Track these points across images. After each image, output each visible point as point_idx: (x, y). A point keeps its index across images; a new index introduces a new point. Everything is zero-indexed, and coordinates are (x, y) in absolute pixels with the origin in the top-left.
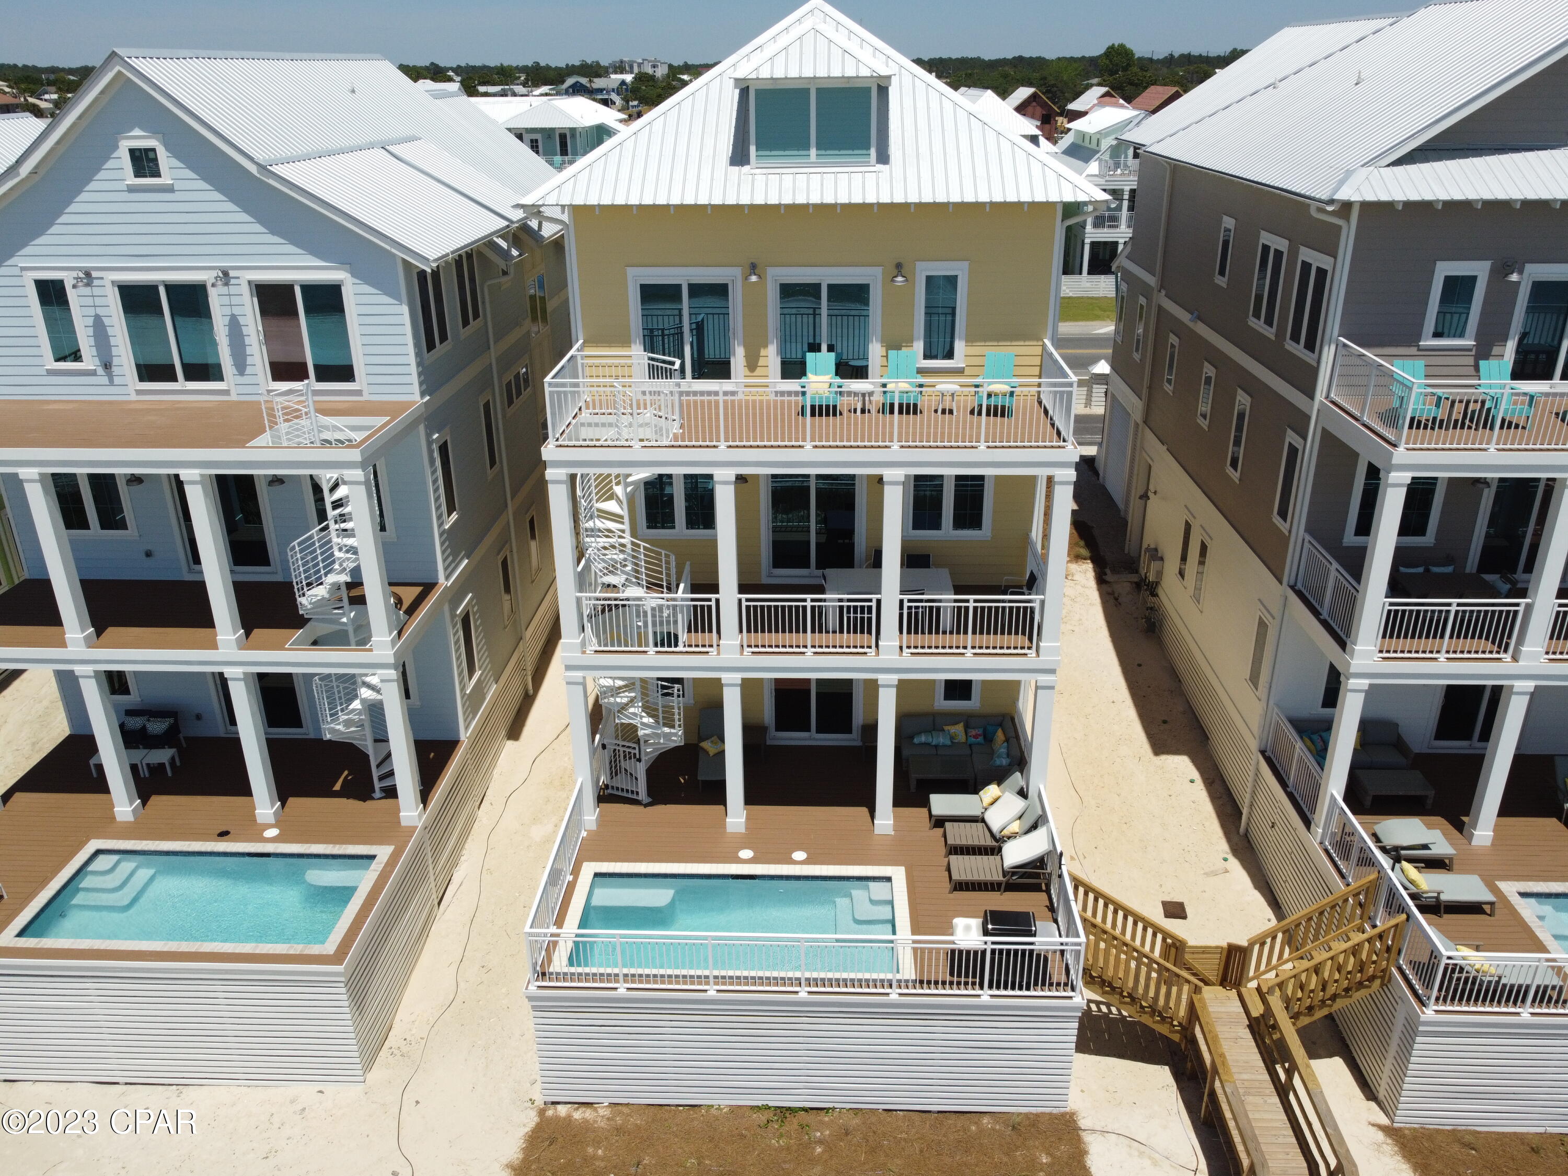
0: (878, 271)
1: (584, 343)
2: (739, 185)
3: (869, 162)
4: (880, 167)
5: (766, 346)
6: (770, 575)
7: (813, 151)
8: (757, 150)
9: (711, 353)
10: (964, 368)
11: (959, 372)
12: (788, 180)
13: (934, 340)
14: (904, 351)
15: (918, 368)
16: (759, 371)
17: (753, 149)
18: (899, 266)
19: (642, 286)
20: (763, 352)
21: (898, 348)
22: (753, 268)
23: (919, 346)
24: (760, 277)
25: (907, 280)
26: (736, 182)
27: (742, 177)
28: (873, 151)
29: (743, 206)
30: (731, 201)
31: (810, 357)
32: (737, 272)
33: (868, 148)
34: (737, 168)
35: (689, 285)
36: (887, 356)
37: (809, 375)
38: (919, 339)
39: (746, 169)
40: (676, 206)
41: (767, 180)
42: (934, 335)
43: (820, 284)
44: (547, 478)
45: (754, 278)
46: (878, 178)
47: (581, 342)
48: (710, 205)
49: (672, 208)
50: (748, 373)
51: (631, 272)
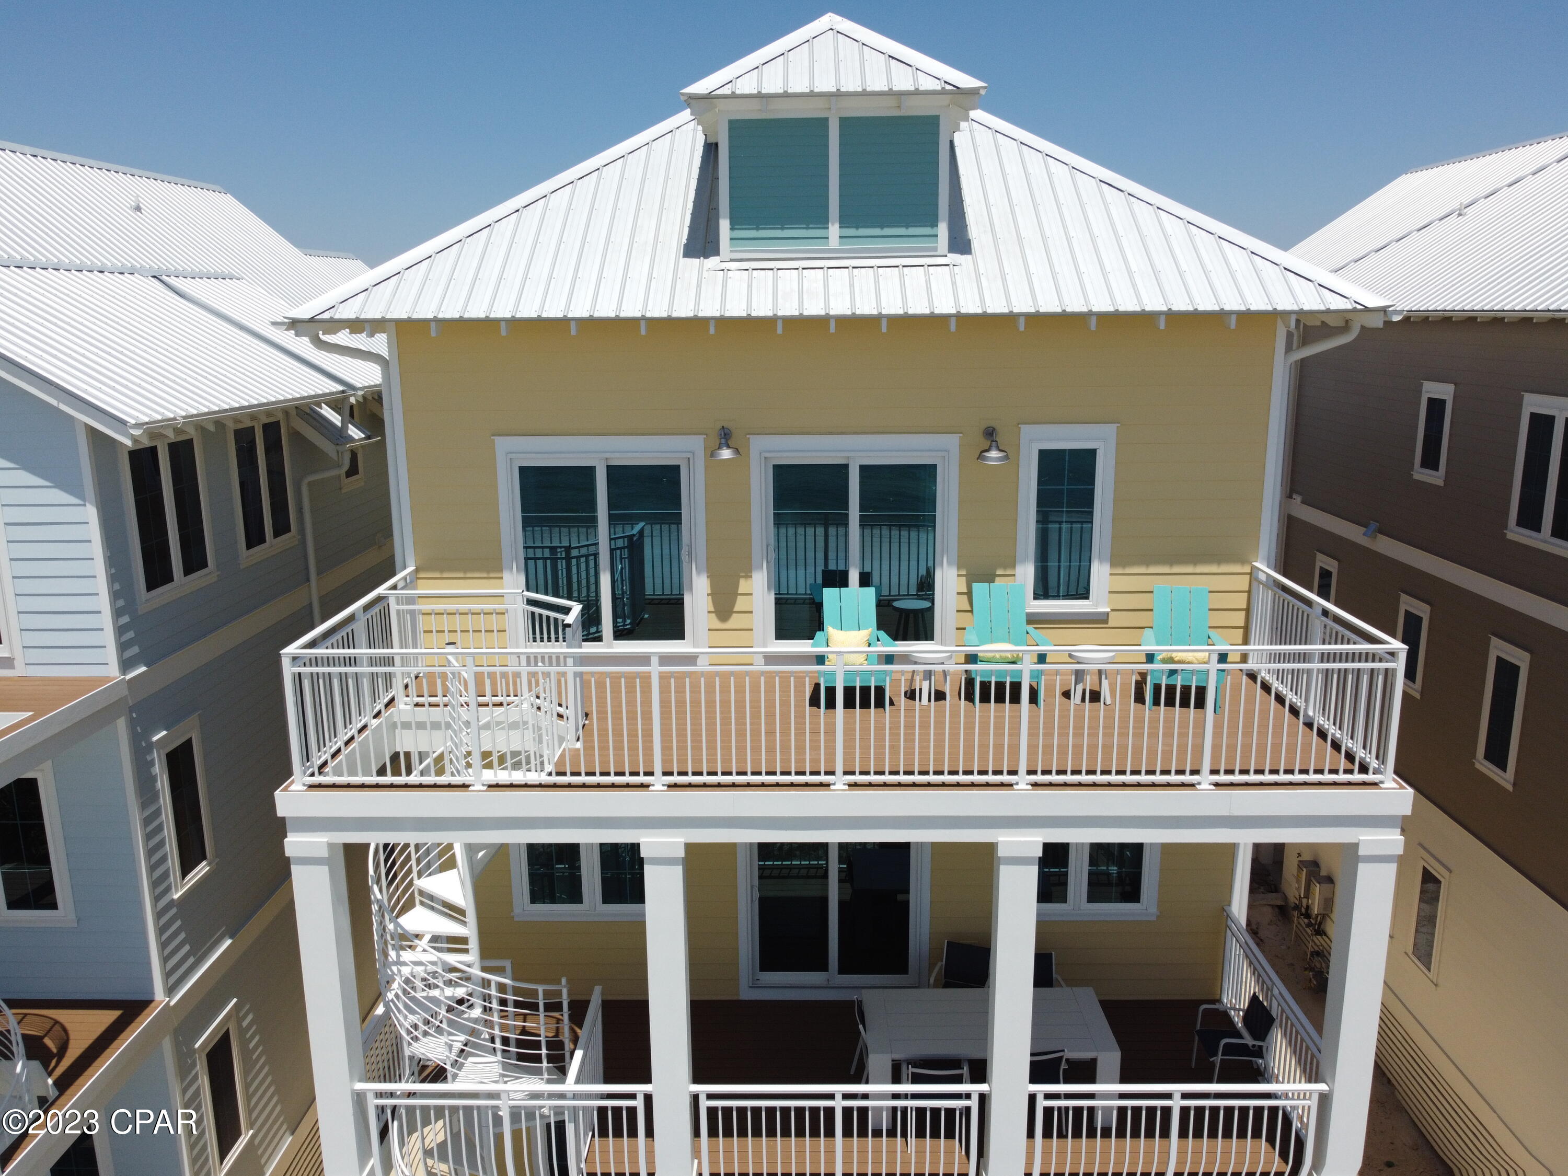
0: (952, 442)
1: (417, 570)
2: (699, 286)
3: (935, 249)
4: (954, 258)
5: (748, 576)
6: (754, 986)
7: (834, 230)
8: (732, 229)
9: (653, 586)
10: (1108, 614)
11: (1100, 620)
12: (788, 279)
13: (1053, 564)
14: (1000, 584)
15: (1028, 615)
16: (735, 621)
17: (724, 225)
18: (990, 434)
19: (522, 470)
20: (743, 586)
21: (989, 578)
22: (725, 437)
23: (1026, 573)
24: (737, 451)
25: (1007, 457)
26: (694, 282)
27: (705, 274)
28: (943, 229)
29: (706, 320)
30: (683, 310)
31: (830, 595)
32: (696, 444)
33: (933, 222)
34: (695, 262)
35: (609, 468)
36: (969, 594)
37: (830, 630)
38: (1024, 560)
39: (713, 261)
40: (580, 321)
41: (751, 279)
42: (1053, 554)
43: (846, 467)
44: (289, 852)
45: (726, 454)
46: (953, 276)
47: (410, 569)
48: (643, 318)
49: (573, 325)
50: (718, 624)
51: (503, 445)
